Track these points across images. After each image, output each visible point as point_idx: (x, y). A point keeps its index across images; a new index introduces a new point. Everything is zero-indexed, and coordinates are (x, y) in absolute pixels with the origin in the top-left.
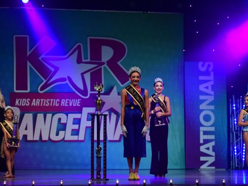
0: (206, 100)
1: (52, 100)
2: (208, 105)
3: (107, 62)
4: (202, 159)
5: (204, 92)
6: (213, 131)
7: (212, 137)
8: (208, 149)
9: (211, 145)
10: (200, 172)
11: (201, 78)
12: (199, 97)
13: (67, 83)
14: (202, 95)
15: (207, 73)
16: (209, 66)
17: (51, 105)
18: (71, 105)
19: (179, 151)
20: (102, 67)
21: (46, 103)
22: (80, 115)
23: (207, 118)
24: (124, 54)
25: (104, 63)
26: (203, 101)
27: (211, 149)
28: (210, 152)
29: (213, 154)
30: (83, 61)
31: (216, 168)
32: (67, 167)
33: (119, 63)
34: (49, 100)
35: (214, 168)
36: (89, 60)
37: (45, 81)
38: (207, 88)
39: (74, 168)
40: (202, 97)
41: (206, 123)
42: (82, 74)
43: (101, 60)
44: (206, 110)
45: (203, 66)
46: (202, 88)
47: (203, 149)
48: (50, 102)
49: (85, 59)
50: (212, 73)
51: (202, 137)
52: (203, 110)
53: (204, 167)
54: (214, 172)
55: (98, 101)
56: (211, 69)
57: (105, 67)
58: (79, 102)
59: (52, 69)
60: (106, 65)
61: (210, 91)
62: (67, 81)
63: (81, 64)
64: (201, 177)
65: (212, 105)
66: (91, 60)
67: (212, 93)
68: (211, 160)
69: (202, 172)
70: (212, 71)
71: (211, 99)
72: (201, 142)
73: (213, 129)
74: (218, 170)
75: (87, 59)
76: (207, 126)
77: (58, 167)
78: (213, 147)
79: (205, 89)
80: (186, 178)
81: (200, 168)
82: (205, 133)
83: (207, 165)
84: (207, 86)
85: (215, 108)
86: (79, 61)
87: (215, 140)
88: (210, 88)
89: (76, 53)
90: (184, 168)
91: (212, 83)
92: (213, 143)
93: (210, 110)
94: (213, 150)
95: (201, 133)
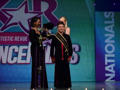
0: (109, 37)
1: (8, 37)
2: (110, 40)
3: (45, 12)
4: (107, 75)
5: (108, 32)
6: (114, 57)
7: (113, 61)
8: (110, 68)
9: (112, 66)
10: (105, 83)
11: (106, 22)
12: (104, 35)
13: (18, 26)
14: (106, 33)
15: (110, 19)
16: (111, 14)
17: (8, 40)
18: (21, 40)
19: (92, 70)
20: (42, 15)
21: (5, 39)
22: (27, 46)
23: (110, 49)
24: (56, 7)
25: (42, 13)
26: (107, 37)
27: (112, 68)
28: (112, 71)
29: (114, 72)
30: (29, 11)
31: (115, 81)
32: (18, 81)
33: (52, 13)
34: (7, 37)
35: (114, 81)
36: (32, 11)
37: (4, 25)
38: (110, 29)
39: (23, 81)
40: (106, 35)
41: (109, 51)
42: (28, 20)
43: (40, 11)
44: (109, 43)
45: (107, 14)
46: (106, 29)
47: (107, 68)
48: (7, 38)
49: (30, 10)
50: (113, 19)
51: (107, 61)
52: (107, 43)
53: (107, 80)
54: (114, 83)
55: (40, 38)
56: (112, 16)
57: (43, 16)
58: (26, 39)
59: (9, 17)
60: (44, 14)
61: (111, 31)
62: (19, 25)
63: (28, 14)
64: (106, 87)
65: (113, 40)
66: (34, 11)
67: (113, 32)
68: (113, 76)
69: (107, 84)
70: (113, 18)
71: (112, 36)
72: (106, 64)
73: (113, 56)
74: (116, 82)
75: (32, 10)
76: (110, 54)
77: (13, 81)
78: (114, 67)
79: (108, 29)
80: (96, 88)
81: (105, 81)
82: (109, 58)
83: (110, 79)
84: (110, 27)
85: (115, 42)
86: (26, 11)
87: (115, 63)
88: (112, 29)
89: (24, 6)
90: (95, 81)
91: (113, 25)
92: (114, 65)
93: (111, 43)
94: (114, 69)
95: (106, 58)
